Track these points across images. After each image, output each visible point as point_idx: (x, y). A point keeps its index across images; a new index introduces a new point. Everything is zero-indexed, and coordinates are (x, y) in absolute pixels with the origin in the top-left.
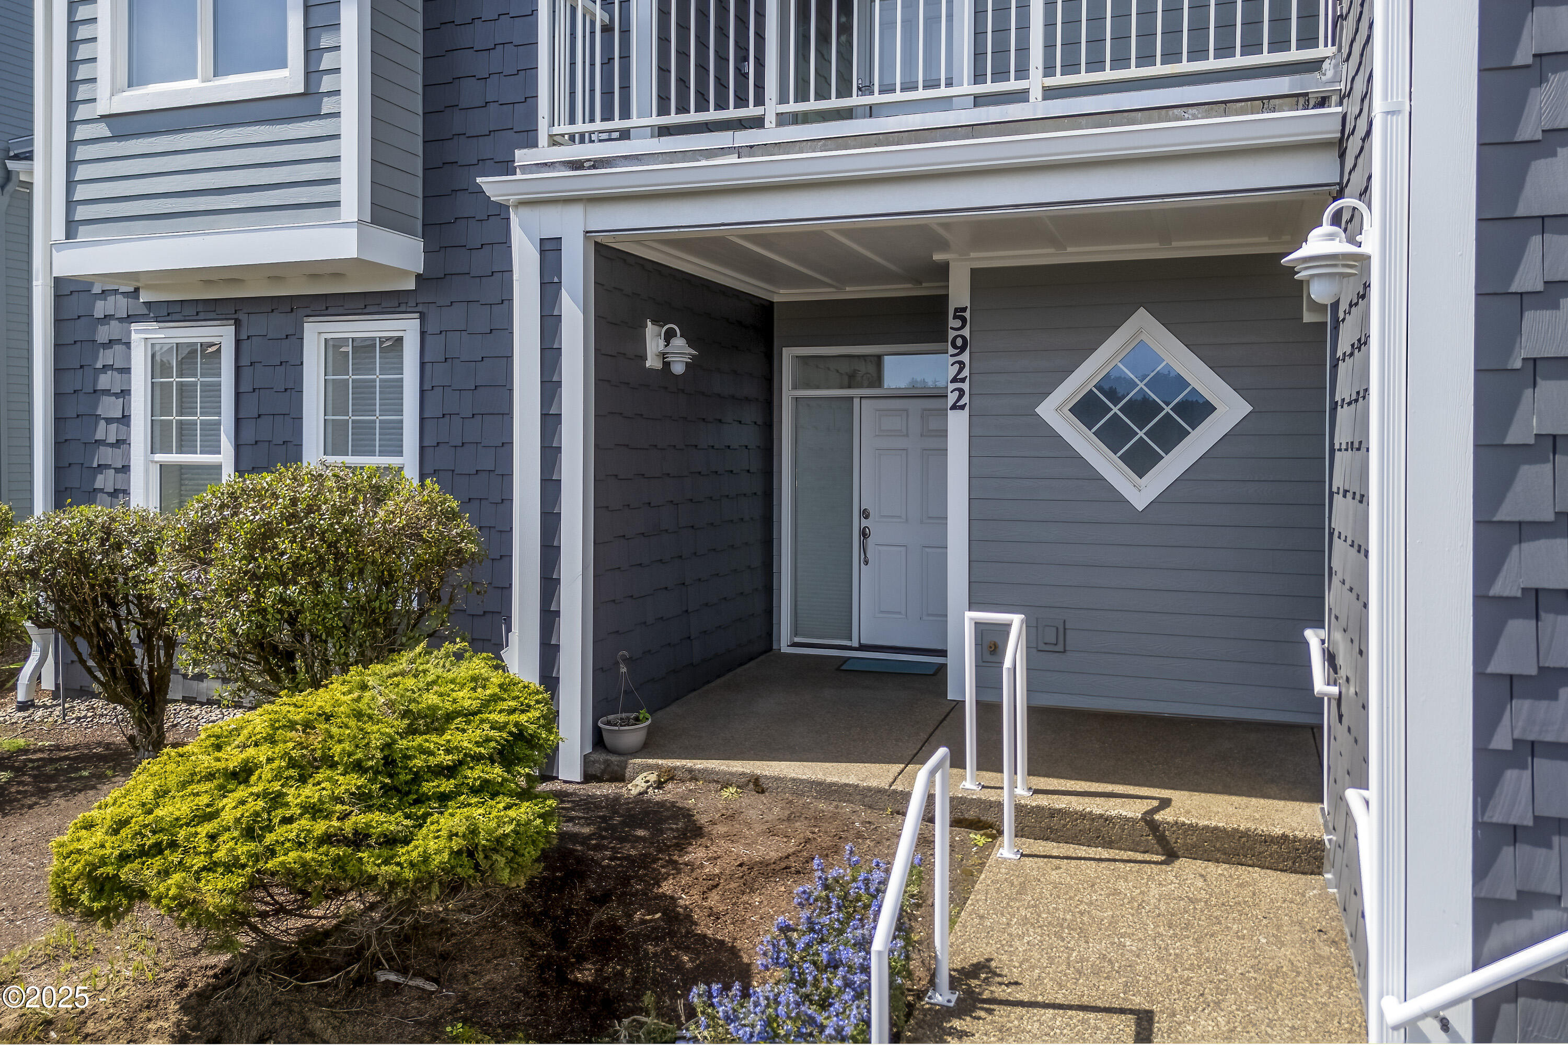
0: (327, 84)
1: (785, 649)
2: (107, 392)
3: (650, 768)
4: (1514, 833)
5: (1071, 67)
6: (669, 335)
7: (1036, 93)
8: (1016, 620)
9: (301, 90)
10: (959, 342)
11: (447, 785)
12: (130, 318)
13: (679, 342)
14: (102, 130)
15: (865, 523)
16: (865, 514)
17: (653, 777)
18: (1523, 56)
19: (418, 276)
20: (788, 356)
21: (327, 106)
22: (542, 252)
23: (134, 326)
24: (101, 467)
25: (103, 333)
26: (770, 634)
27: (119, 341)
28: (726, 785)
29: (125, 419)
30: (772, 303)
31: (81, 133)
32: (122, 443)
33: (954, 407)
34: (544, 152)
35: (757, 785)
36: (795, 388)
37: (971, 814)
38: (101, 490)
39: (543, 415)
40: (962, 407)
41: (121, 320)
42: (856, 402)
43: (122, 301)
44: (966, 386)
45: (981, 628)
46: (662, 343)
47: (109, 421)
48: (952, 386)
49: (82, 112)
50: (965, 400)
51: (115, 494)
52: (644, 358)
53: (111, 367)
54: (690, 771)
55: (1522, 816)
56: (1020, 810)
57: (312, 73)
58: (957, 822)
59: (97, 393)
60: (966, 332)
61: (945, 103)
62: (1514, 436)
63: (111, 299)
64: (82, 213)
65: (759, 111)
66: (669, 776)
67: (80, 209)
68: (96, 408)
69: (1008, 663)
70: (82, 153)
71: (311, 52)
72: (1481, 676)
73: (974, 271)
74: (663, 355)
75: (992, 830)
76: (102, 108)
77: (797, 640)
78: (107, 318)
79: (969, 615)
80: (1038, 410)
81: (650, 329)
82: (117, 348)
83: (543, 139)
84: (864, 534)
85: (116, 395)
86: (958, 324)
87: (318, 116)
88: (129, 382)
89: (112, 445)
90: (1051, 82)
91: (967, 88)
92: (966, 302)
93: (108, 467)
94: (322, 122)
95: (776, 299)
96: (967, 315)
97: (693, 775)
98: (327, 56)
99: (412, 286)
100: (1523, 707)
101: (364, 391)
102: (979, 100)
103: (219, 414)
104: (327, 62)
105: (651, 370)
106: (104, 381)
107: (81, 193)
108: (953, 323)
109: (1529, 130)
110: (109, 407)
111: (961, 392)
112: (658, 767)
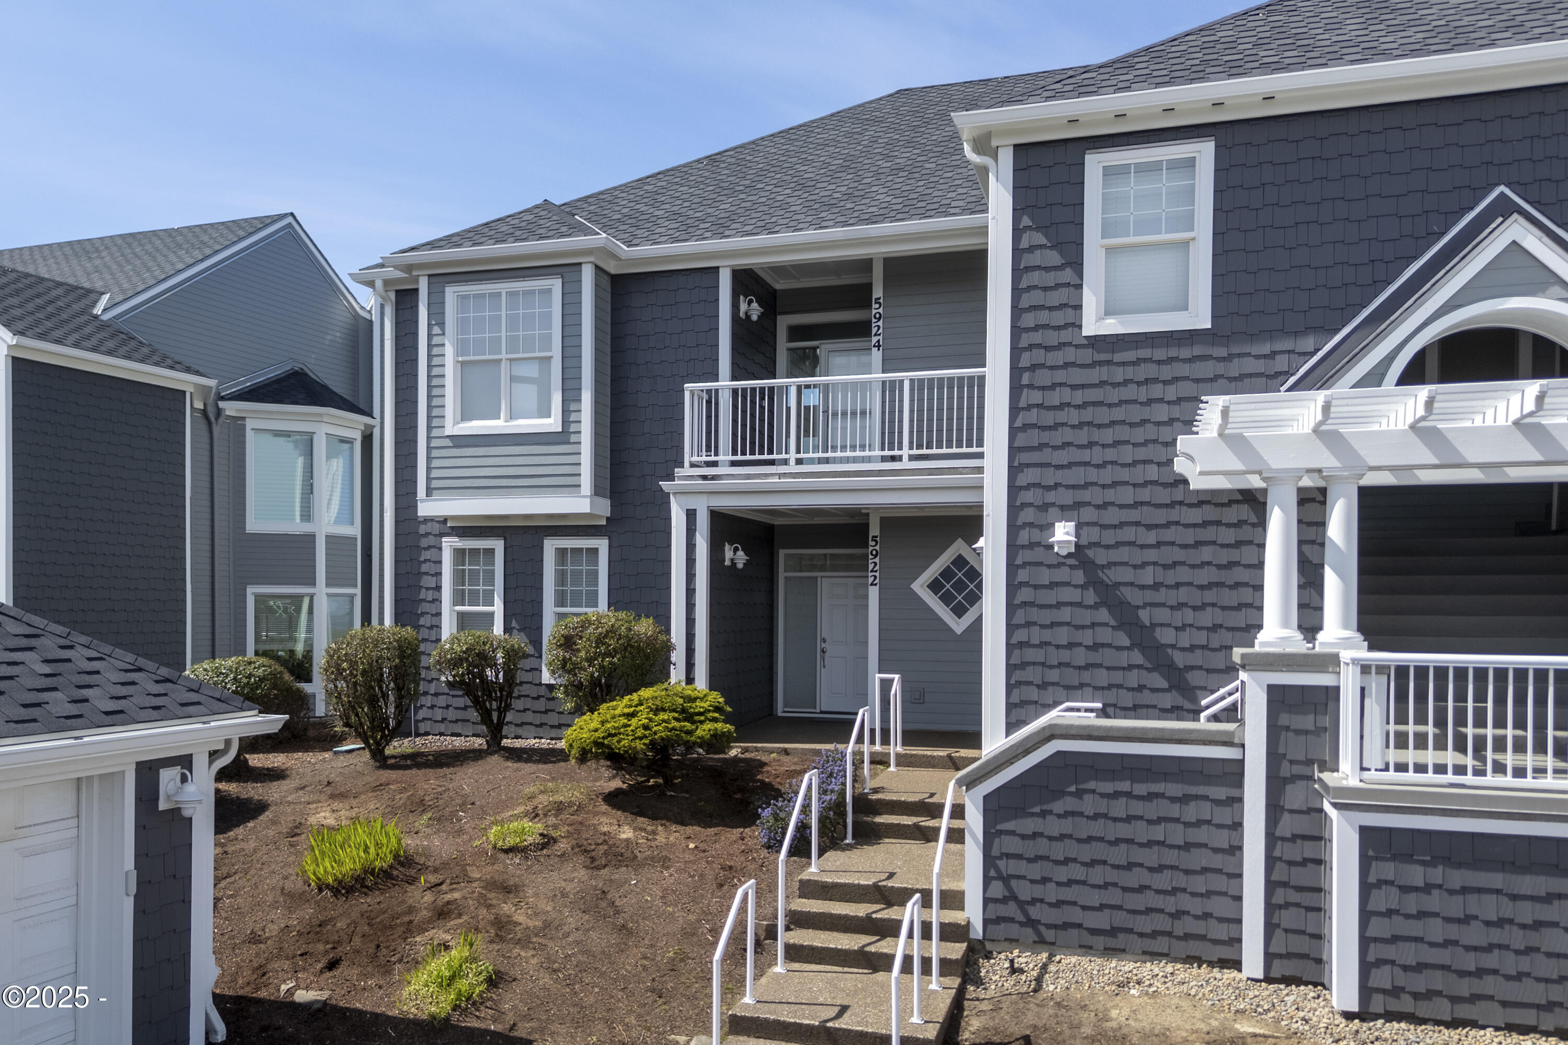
0: (573, 428)
1: (780, 714)
2: (427, 574)
3: (737, 747)
4: (1016, 705)
5: (920, 446)
6: (736, 550)
7: (906, 458)
8: (897, 677)
9: (560, 430)
10: (874, 553)
11: (702, 718)
12: (442, 535)
13: (741, 553)
14: (448, 443)
15: (823, 645)
16: (824, 641)
17: (739, 750)
18: (1018, 503)
19: (608, 518)
20: (782, 553)
21: (573, 438)
22: (687, 515)
23: (444, 539)
24: (423, 614)
25: (424, 543)
26: (772, 706)
27: (434, 547)
28: (772, 752)
29: (438, 588)
30: (773, 525)
31: (434, 443)
32: (437, 601)
33: (872, 584)
34: (687, 471)
35: (786, 752)
36: (785, 571)
37: (878, 759)
38: (423, 626)
39: (687, 589)
40: (876, 585)
41: (435, 535)
42: (819, 579)
43: (437, 526)
44: (877, 574)
45: (882, 681)
46: (732, 553)
47: (427, 589)
48: (870, 574)
49: (435, 433)
50: (877, 581)
51: (431, 628)
52: (724, 561)
53: (429, 560)
54: (756, 747)
55: (1017, 701)
56: (898, 755)
57: (565, 422)
58: (872, 762)
59: (420, 574)
60: (877, 548)
61: (868, 460)
62: (1015, 602)
63: (429, 524)
64: (435, 484)
65: (787, 456)
66: (746, 750)
67: (434, 482)
68: (420, 581)
69: (893, 692)
70: (435, 453)
71: (566, 412)
72: (1007, 665)
73: (881, 518)
74: (732, 560)
75: (886, 764)
76: (448, 431)
77: (786, 709)
78: (427, 534)
79: (878, 675)
80: (912, 586)
81: (727, 546)
82: (433, 550)
83: (687, 464)
84: (823, 651)
85: (432, 575)
86: (874, 543)
87: (568, 443)
88: (441, 568)
89: (429, 602)
90: (912, 452)
91: (878, 453)
92: (877, 533)
93: (428, 613)
94: (571, 446)
95: (776, 523)
96: (878, 539)
97: (757, 749)
98: (573, 414)
99: (604, 523)
100: (1018, 672)
101: (577, 575)
102: (884, 459)
103: (494, 585)
104: (573, 417)
105: (727, 566)
106: (425, 568)
107: (434, 474)
108: (872, 543)
109: (1019, 523)
110: (429, 582)
111: (875, 577)
112: (741, 747)
